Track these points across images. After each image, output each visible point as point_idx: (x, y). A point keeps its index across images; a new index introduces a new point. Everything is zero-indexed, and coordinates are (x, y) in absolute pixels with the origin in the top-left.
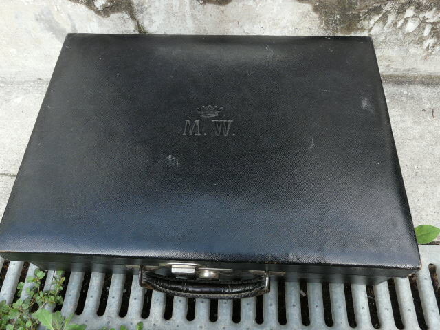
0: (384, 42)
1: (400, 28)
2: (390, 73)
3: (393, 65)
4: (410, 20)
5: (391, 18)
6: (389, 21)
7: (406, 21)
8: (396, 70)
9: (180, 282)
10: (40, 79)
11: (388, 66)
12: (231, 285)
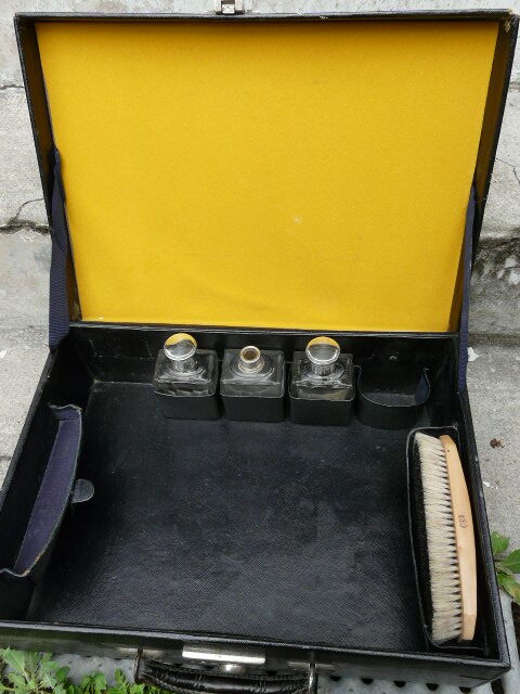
0: (482, 294)
1: (502, 279)
2: (496, 332)
3: (500, 323)
4: (513, 271)
5: (487, 269)
6: (486, 271)
7: (508, 272)
8: (504, 329)
9: (193, 675)
10: (31, 327)
11: (492, 324)
12: (263, 682)
